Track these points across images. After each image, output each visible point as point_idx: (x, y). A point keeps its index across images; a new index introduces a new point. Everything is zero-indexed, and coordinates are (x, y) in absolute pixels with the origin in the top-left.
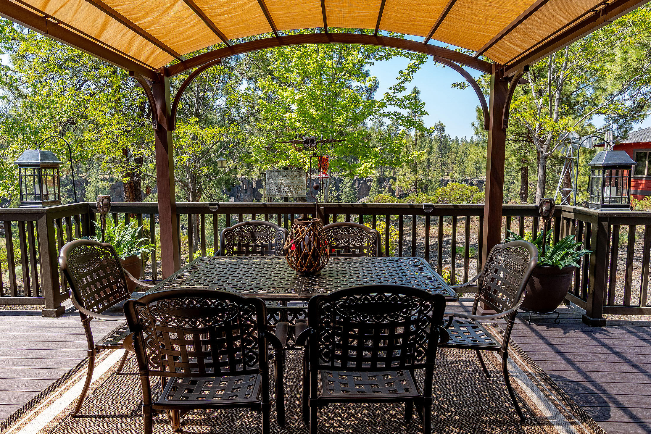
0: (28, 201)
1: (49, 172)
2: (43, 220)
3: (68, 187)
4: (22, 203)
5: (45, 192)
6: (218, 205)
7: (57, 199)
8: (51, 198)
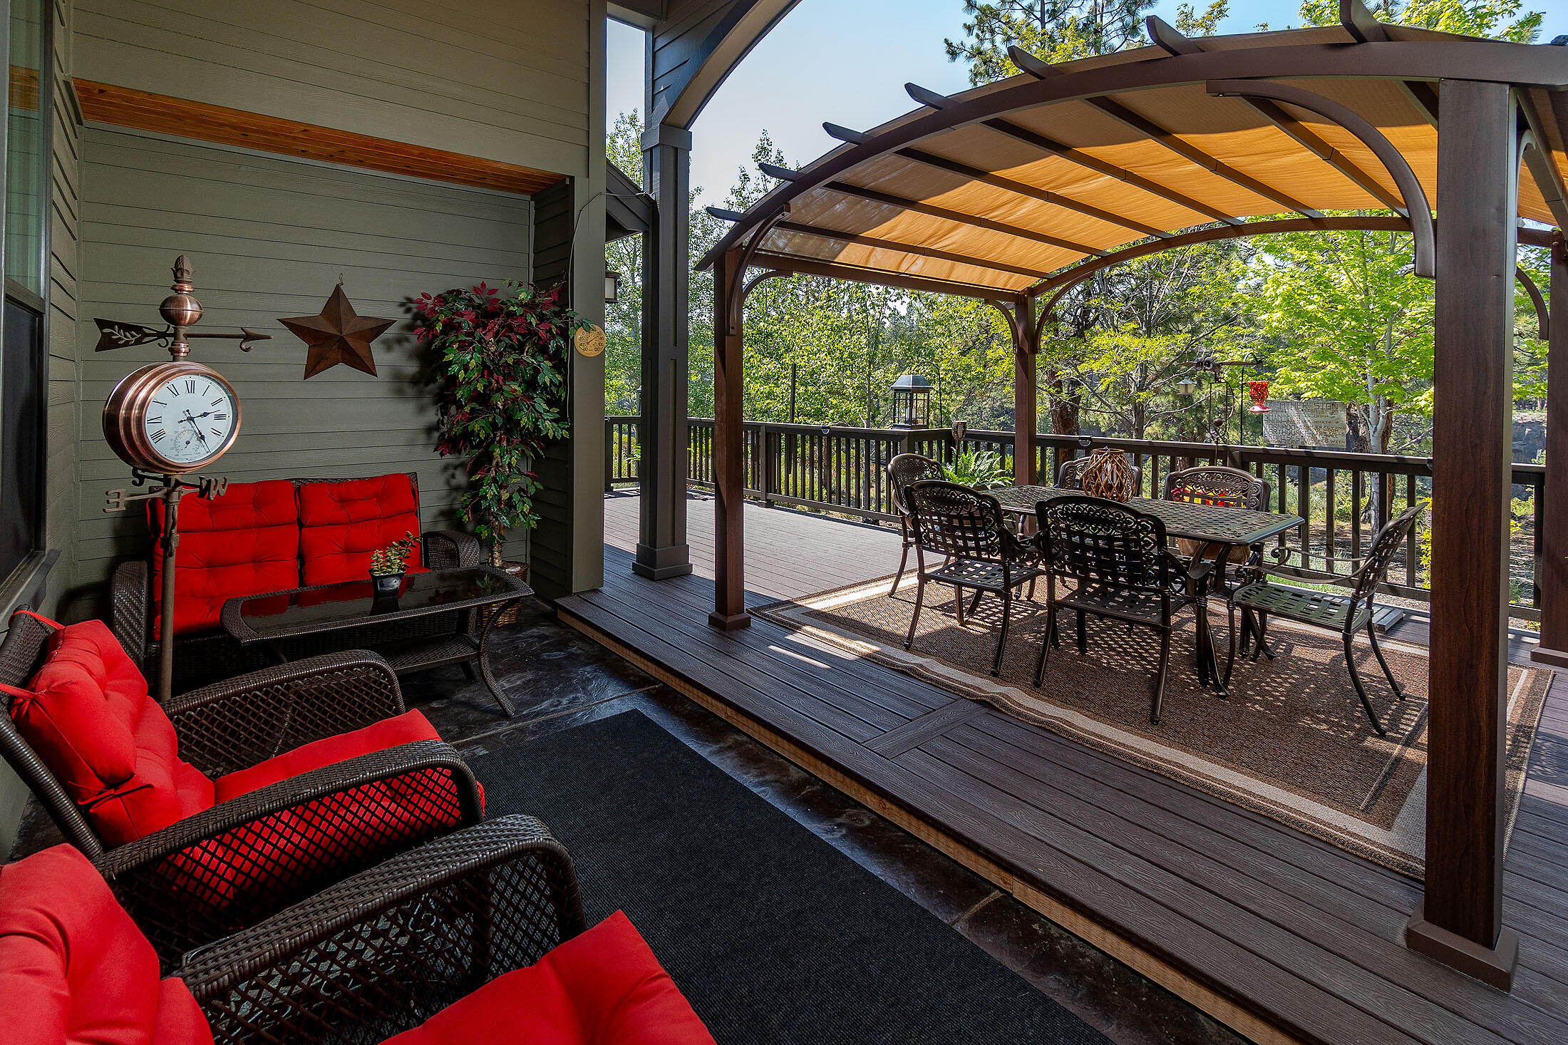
0: (900, 424)
1: (921, 396)
2: (905, 441)
3: (1002, 418)
4: (895, 426)
5: (914, 416)
6: (1090, 439)
7: (925, 423)
8: (920, 422)
